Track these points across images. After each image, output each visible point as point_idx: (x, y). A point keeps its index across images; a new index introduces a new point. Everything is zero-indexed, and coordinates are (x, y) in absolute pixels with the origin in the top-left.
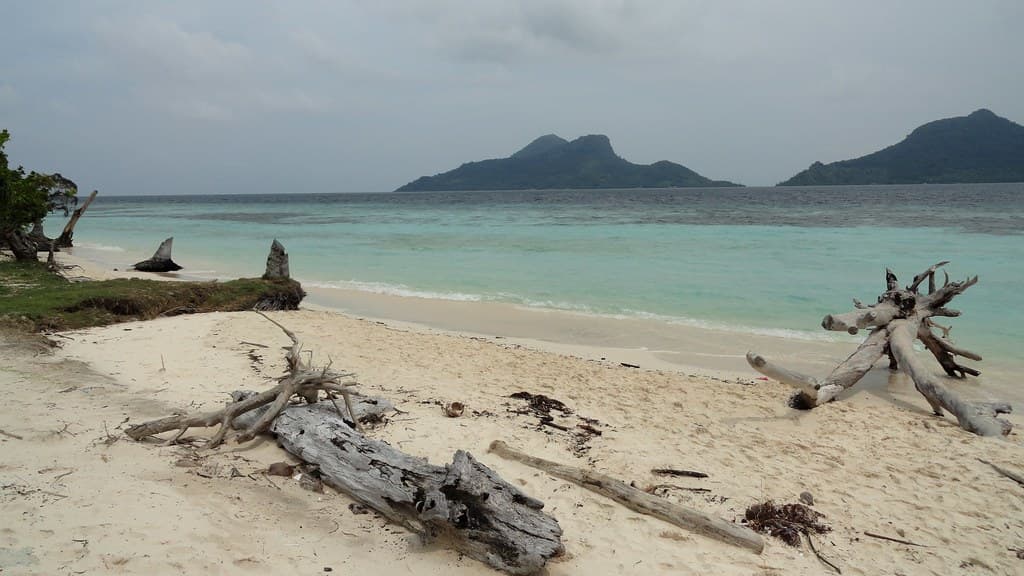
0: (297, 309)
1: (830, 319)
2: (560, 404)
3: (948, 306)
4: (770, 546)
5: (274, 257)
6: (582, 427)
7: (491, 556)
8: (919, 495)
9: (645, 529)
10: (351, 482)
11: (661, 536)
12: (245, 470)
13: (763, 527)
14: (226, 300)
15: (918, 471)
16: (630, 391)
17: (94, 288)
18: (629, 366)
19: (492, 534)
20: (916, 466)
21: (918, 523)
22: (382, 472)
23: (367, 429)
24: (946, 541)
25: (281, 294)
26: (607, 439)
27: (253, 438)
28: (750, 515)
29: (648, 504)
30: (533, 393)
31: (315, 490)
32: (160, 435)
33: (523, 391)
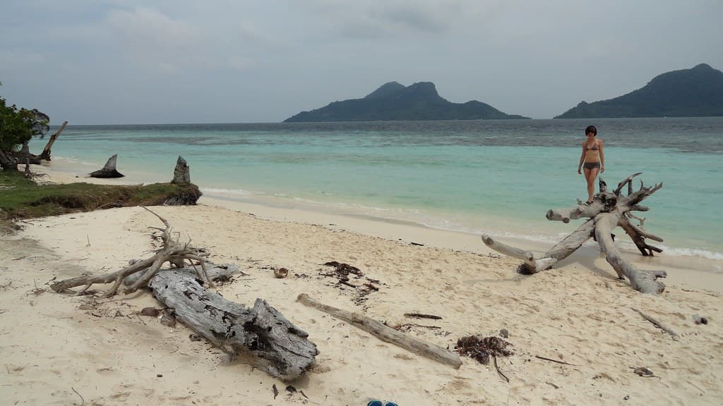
0: (195, 204)
1: (551, 212)
2: (357, 270)
3: (641, 204)
4: (468, 364)
5: (179, 169)
6: (367, 285)
7: (271, 368)
8: (583, 332)
9: (386, 352)
10: (193, 320)
11: (395, 357)
12: (126, 311)
13: (466, 351)
14: (145, 198)
15: (589, 316)
16: (410, 262)
17: (52, 189)
18: (416, 244)
19: (272, 354)
20: (589, 312)
21: (575, 350)
22: (212, 314)
23: (218, 286)
24: (590, 362)
25: (183, 194)
26: (381, 293)
27: (135, 291)
28: (460, 344)
29: (390, 336)
30: (340, 262)
31: (169, 326)
32: (74, 289)
33: (334, 261)
